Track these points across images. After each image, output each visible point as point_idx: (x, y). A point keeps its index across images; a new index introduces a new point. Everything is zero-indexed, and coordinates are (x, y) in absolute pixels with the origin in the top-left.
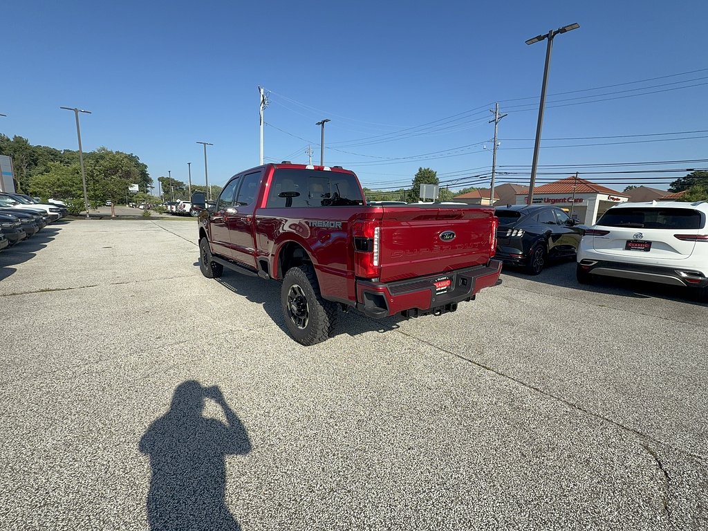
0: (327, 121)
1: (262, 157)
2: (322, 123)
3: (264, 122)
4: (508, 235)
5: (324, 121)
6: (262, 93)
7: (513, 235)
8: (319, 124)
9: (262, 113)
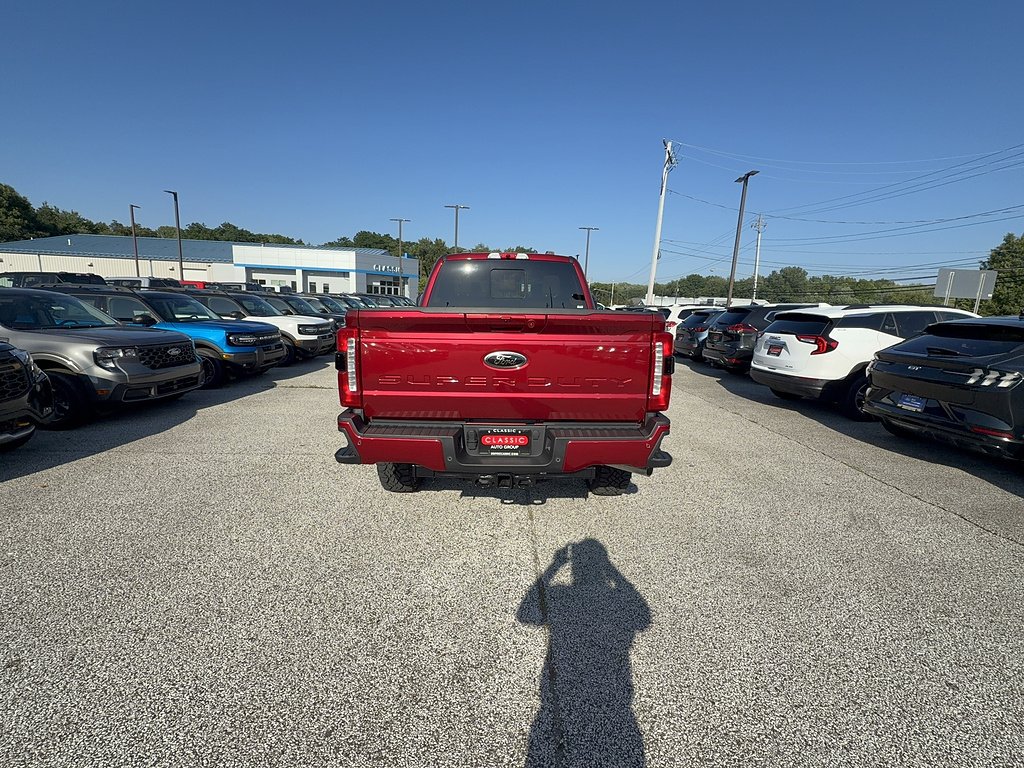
0: (752, 173)
1: (658, 240)
2: (745, 179)
3: (667, 189)
4: (972, 381)
5: (748, 175)
6: (669, 149)
7: (986, 383)
8: (739, 180)
9: (665, 176)
